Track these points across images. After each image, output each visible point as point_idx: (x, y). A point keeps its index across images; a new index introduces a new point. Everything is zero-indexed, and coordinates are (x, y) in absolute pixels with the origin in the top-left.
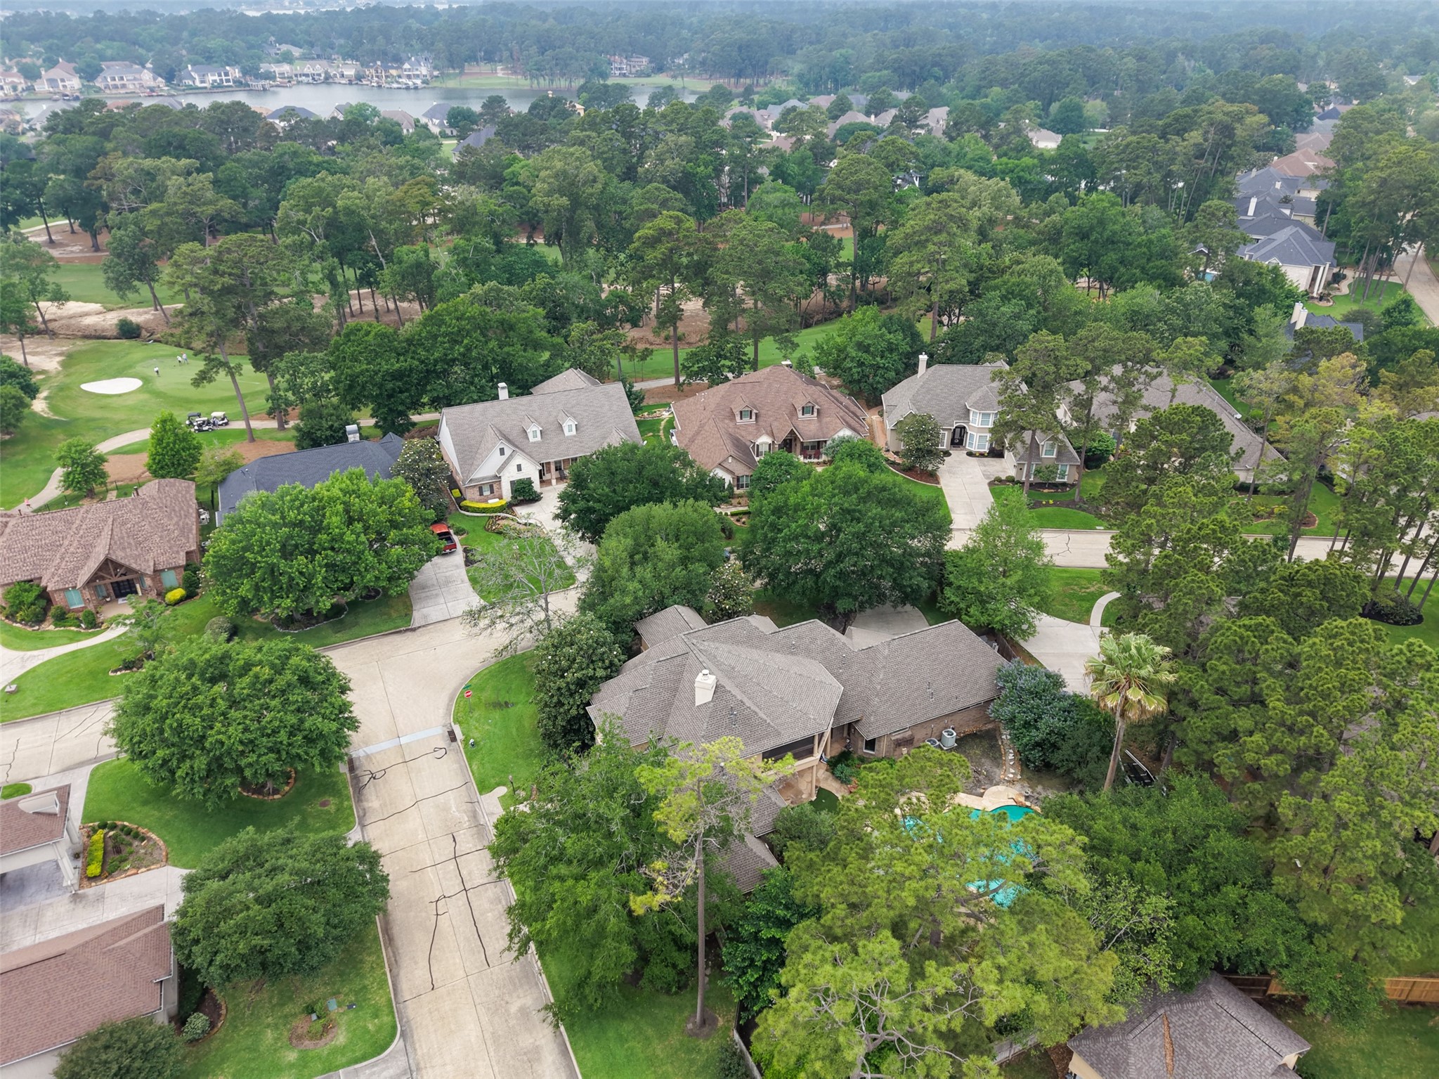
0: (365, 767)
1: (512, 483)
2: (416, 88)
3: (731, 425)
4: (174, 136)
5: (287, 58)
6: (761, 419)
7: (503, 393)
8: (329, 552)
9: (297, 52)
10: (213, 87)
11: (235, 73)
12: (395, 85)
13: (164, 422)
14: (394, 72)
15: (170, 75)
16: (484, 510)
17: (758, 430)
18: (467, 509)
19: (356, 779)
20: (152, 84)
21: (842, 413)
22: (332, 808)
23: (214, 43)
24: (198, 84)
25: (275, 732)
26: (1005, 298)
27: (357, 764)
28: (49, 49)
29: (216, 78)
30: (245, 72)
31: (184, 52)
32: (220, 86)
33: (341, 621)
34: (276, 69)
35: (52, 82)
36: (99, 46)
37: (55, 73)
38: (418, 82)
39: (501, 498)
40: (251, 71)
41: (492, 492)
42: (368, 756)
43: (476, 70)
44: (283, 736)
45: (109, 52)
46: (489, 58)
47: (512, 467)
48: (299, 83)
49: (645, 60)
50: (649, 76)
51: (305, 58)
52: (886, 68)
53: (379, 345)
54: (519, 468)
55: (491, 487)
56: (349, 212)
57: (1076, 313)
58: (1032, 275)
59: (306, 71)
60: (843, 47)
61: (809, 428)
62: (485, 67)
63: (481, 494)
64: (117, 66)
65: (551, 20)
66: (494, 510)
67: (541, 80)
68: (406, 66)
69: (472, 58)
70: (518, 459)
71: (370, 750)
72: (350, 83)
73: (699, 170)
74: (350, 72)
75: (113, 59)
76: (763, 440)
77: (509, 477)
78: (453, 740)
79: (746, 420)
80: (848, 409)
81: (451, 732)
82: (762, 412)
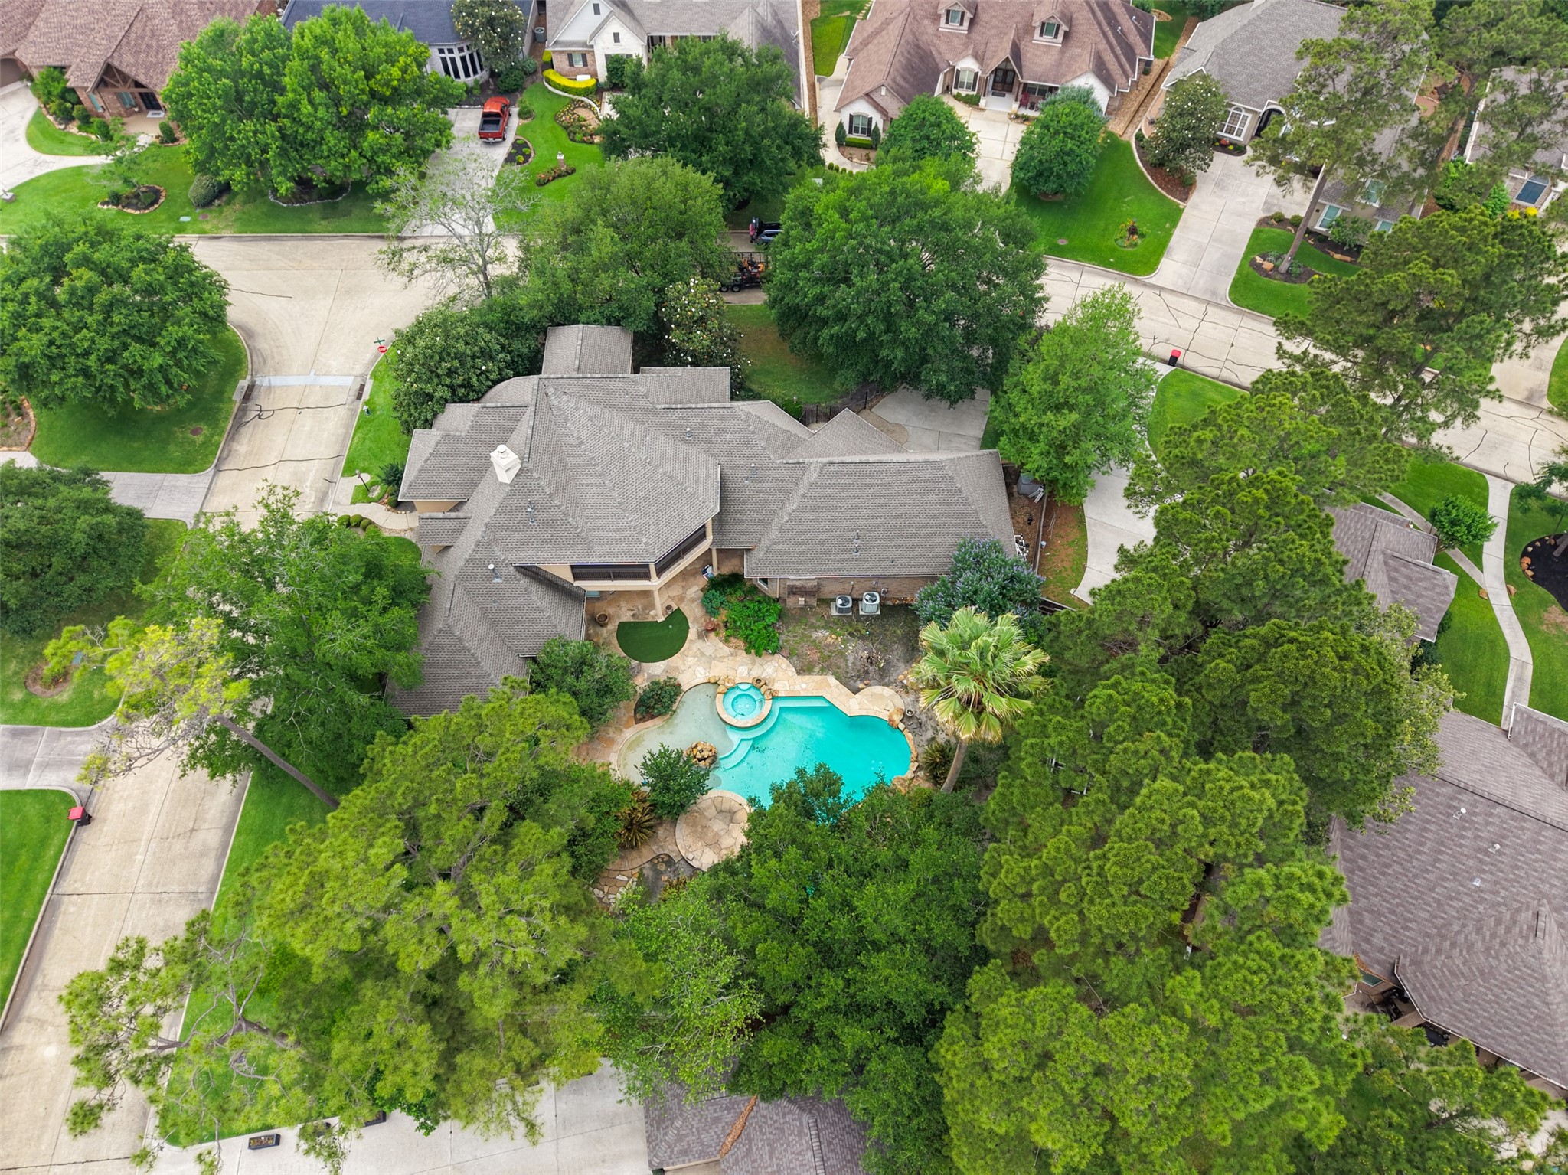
0: (262, 400)
1: (607, 57)
3: (931, 29)
6: (977, 29)
8: (287, 121)
16: (566, 89)
17: (966, 46)
18: (548, 81)
19: (243, 410)
21: (1103, 46)
22: (199, 439)
27: (255, 393)
33: (334, 206)
39: (594, 75)
41: (585, 64)
42: (269, 388)
47: (607, 36)
54: (617, 37)
55: (584, 56)
61: (1040, 59)
63: (571, 64)
66: (577, 92)
70: (615, 26)
71: (276, 381)
76: (968, 65)
77: (604, 47)
78: (359, 397)
79: (954, 25)
80: (1122, 38)
81: (362, 387)
82: (983, 17)
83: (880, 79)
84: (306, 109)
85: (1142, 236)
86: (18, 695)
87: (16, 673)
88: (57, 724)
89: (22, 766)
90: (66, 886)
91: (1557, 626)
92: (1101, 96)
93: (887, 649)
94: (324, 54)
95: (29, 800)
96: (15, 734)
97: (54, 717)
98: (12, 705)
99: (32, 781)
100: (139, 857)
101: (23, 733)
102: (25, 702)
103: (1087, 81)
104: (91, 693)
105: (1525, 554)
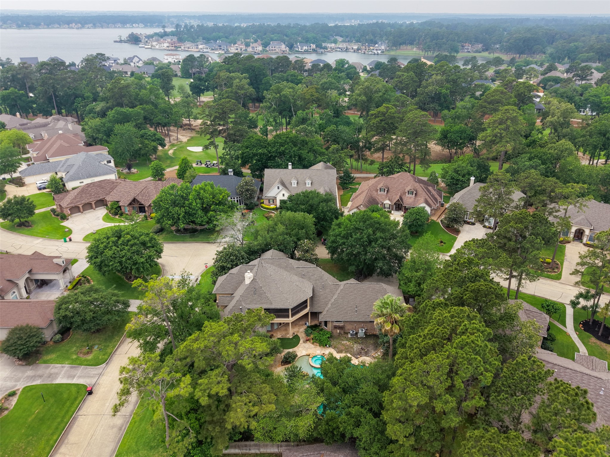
1: (280, 200)
2: (378, 54)
3: (376, 193)
4: (252, 66)
5: (335, 42)
6: (389, 193)
7: (290, 167)
8: (187, 208)
9: (340, 39)
10: (305, 51)
11: (313, 46)
12: (370, 53)
13: (183, 160)
14: (372, 48)
15: (291, 47)
16: (267, 209)
17: (386, 197)
18: (262, 207)
20: (284, 49)
21: (427, 197)
23: (310, 35)
24: (300, 50)
25: (123, 257)
26: (530, 159)
28: (258, 36)
29: (307, 48)
30: (317, 46)
31: (300, 39)
32: (307, 51)
33: (194, 235)
34: (329, 45)
35: (253, 48)
36: (273, 36)
37: (255, 45)
38: (379, 52)
39: (276, 205)
40: (319, 46)
41: (273, 202)
43: (405, 48)
44: (124, 259)
45: (275, 38)
46: (411, 43)
47: (281, 194)
48: (336, 51)
49: (480, 46)
50: (480, 52)
51: (343, 41)
52: (593, 52)
53: (256, 144)
54: (283, 195)
55: (273, 200)
56: (285, 97)
57: (569, 170)
58: (555, 149)
59: (340, 46)
60: (577, 42)
61: (408, 200)
62: (409, 47)
63: (269, 202)
64: (276, 43)
65: (444, 28)
66: (270, 209)
67: (429, 53)
68: (377, 45)
69: (404, 43)
70: (284, 192)
72: (354, 52)
73: (443, 91)
74: (355, 47)
75: (276, 40)
76: (387, 202)
77: (280, 197)
78: (196, 281)
79: (382, 193)
80: (433, 196)
81: (197, 279)
82: (391, 190)
83: (361, 203)
84: (194, 204)
85: (445, 243)
86: (74, 357)
87: (75, 351)
88: (86, 365)
89: (73, 377)
90: (80, 413)
91: (594, 343)
92: (428, 209)
93: (368, 347)
94: (202, 191)
95: (73, 386)
96: (71, 367)
97: (85, 363)
98: (72, 359)
99: (75, 381)
100: (107, 404)
101: (74, 367)
102: (76, 359)
103: (423, 205)
104: (99, 357)
105: (580, 323)
